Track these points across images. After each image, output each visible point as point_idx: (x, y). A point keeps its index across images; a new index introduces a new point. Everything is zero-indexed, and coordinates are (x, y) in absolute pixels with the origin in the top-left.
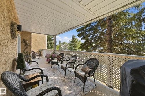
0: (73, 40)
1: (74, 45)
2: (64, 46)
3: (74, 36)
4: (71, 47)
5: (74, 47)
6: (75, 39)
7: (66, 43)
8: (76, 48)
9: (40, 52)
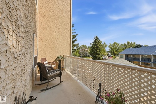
0: (96, 42)
1: (97, 49)
2: (82, 50)
3: (97, 37)
4: (93, 51)
5: (97, 52)
6: (99, 41)
7: (86, 46)
8: (99, 52)
9: (59, 61)
